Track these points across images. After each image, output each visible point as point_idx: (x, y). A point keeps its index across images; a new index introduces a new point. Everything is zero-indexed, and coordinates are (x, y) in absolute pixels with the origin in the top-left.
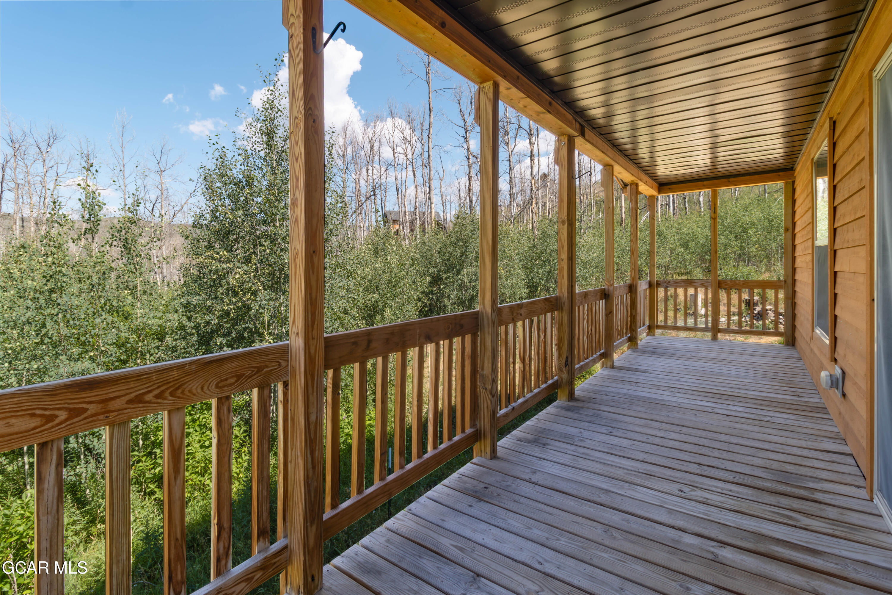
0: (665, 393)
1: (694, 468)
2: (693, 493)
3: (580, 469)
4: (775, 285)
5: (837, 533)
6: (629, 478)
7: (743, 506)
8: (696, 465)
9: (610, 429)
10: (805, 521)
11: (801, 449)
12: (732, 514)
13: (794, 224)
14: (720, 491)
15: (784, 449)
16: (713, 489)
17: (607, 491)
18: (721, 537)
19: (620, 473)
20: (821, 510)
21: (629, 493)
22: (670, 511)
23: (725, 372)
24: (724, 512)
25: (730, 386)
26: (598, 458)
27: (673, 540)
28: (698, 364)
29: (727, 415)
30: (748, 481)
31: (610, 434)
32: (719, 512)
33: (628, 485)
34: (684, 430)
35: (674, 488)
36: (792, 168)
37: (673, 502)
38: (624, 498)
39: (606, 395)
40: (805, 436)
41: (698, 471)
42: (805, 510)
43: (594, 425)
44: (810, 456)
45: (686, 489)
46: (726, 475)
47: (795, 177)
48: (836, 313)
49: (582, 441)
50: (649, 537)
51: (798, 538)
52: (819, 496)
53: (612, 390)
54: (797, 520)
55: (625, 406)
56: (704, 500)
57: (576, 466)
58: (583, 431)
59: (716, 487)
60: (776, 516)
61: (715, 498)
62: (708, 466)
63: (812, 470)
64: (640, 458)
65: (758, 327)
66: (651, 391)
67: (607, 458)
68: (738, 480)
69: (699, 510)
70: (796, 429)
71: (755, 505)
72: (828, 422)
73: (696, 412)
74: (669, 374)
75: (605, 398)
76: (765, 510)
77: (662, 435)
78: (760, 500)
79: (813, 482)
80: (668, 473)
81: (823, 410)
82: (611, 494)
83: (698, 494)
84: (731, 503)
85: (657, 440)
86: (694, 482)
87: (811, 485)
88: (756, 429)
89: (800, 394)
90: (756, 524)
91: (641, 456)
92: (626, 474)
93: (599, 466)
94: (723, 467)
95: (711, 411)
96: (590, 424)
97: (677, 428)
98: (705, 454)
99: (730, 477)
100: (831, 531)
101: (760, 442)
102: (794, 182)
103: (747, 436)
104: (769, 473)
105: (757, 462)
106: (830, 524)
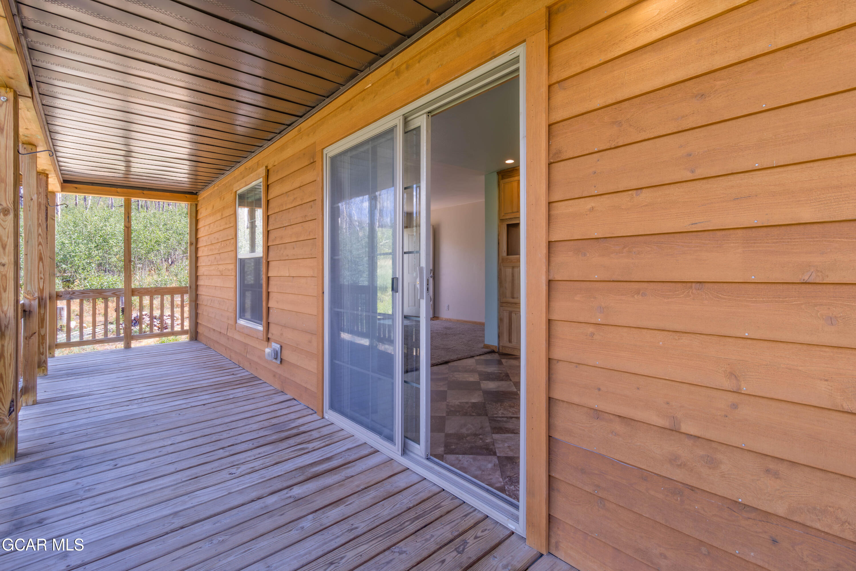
0: (130, 407)
1: (221, 453)
2: (240, 470)
3: (121, 516)
4: (181, 291)
5: (327, 443)
6: (181, 491)
7: (276, 458)
8: (221, 450)
9: (112, 463)
10: (311, 446)
11: (268, 407)
12: (275, 467)
13: (197, 239)
14: (254, 458)
15: (260, 412)
16: (249, 459)
17: (175, 514)
18: (285, 484)
19: (168, 493)
20: (311, 435)
21: (195, 502)
22: (240, 492)
23: (166, 372)
24: (270, 469)
25: (182, 382)
26: (129, 494)
27: (262, 508)
28: (135, 372)
29: (204, 405)
30: (262, 441)
31: (116, 467)
32: (267, 471)
33: (186, 497)
34: (184, 430)
35: (224, 474)
36: (197, 193)
37: (235, 485)
38: (196, 508)
39: (62, 434)
40: (262, 398)
41: (227, 454)
42: (304, 440)
43: (84, 469)
44: (276, 409)
45: (233, 470)
46: (247, 445)
47: (198, 201)
48: (269, 306)
49: (89, 490)
50: (246, 520)
51: (317, 457)
52: (302, 429)
53: (65, 425)
54: (307, 448)
55: (102, 435)
56: (251, 470)
57: (114, 515)
58: (78, 480)
59: (249, 457)
60: (296, 452)
61: (257, 464)
62: (229, 446)
63: (285, 416)
64: (173, 470)
65: (136, 332)
66: (113, 410)
67: (140, 489)
68: (256, 445)
69: (256, 478)
70: (254, 396)
71: (280, 453)
72: (264, 385)
73: (178, 412)
74: (116, 389)
75: (65, 437)
76: (288, 453)
77: (170, 443)
78: (280, 449)
79: (292, 423)
80: (207, 468)
81: (255, 378)
82: (181, 513)
83: (243, 468)
84: (268, 461)
85: (171, 449)
86: (232, 462)
87: (293, 425)
88: (232, 406)
89: (235, 373)
90: (292, 464)
91: (172, 468)
92: (174, 490)
93: (140, 500)
94: (239, 442)
95: (189, 406)
96: (80, 470)
97: (177, 431)
98: (219, 439)
99: (250, 445)
100: (324, 444)
101: (243, 414)
102: (197, 205)
103: (231, 413)
104: (267, 430)
105: (255, 427)
106: (320, 440)
